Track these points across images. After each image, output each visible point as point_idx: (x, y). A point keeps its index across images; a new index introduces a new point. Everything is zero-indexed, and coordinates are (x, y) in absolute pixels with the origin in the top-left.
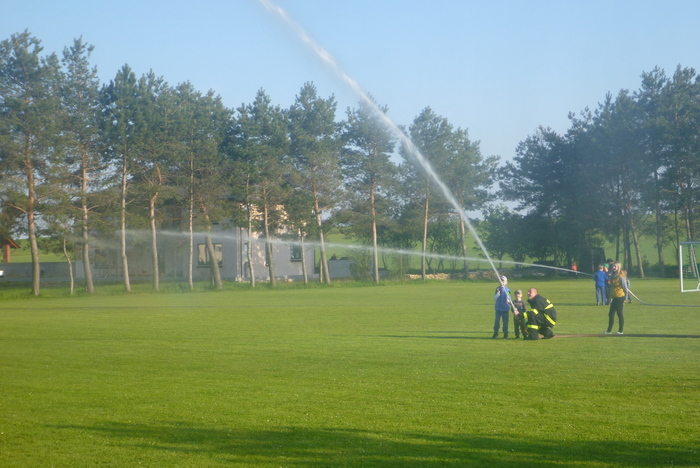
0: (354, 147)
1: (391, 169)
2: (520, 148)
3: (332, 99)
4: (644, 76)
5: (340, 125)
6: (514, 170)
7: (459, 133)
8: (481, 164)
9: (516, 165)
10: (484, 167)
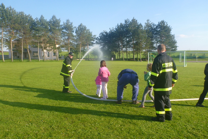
0: (65, 31)
1: (73, 36)
2: (100, 34)
3: (59, 19)
4: (125, 20)
5: (61, 25)
6: (99, 39)
7: (88, 30)
8: (92, 36)
9: (99, 38)
10: (93, 37)
